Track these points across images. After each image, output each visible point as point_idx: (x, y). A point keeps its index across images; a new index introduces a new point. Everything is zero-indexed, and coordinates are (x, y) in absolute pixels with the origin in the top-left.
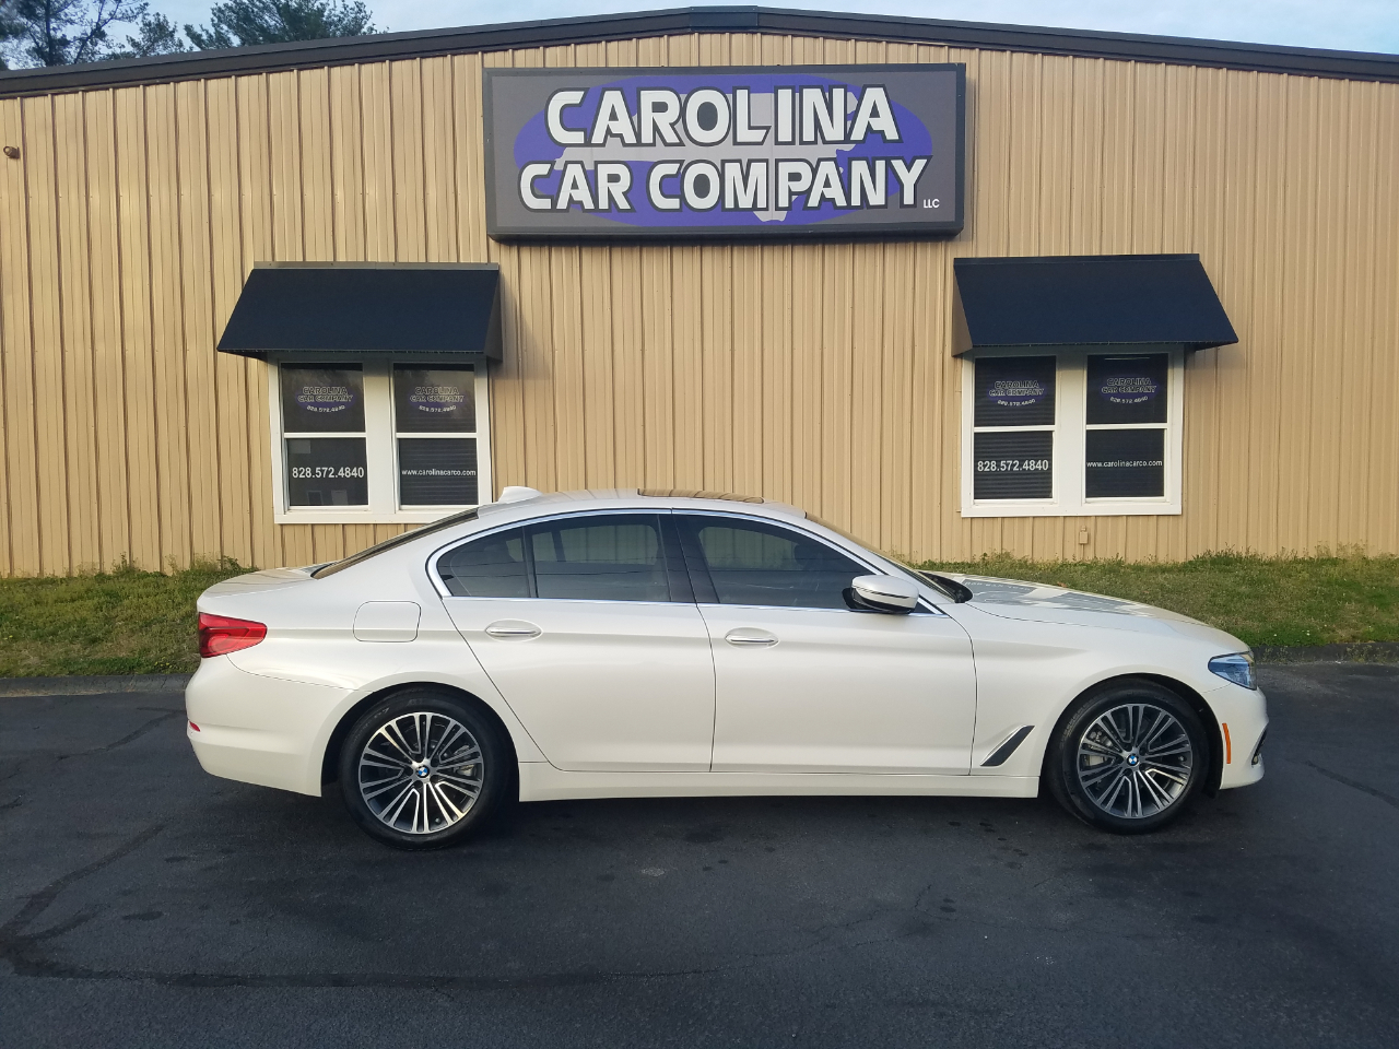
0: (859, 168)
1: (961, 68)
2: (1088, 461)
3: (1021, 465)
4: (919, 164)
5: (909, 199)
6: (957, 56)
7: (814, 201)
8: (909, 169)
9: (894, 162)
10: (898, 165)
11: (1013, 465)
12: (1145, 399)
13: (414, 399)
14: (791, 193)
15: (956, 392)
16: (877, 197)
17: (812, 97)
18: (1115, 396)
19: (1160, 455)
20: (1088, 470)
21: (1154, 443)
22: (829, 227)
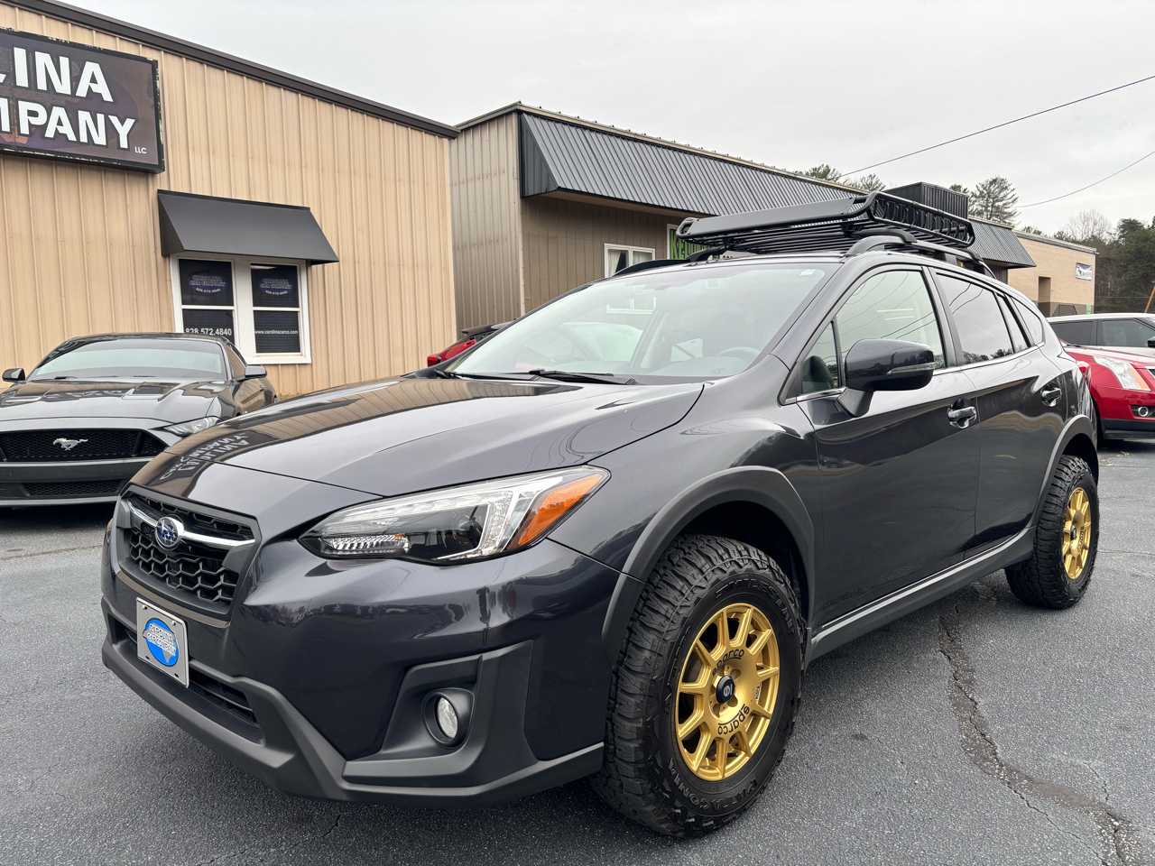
0: (84, 117)
1: (154, 64)
2: (256, 329)
3: (214, 332)
4: (130, 122)
5: (124, 144)
6: (150, 55)
7: (50, 133)
8: (122, 125)
9: (111, 117)
10: (114, 120)
11: (209, 332)
12: (286, 292)
14: (30, 125)
15: (168, 281)
16: (100, 139)
17: (43, 59)
18: (269, 289)
19: (296, 327)
20: (256, 335)
21: (293, 321)
22: (65, 154)
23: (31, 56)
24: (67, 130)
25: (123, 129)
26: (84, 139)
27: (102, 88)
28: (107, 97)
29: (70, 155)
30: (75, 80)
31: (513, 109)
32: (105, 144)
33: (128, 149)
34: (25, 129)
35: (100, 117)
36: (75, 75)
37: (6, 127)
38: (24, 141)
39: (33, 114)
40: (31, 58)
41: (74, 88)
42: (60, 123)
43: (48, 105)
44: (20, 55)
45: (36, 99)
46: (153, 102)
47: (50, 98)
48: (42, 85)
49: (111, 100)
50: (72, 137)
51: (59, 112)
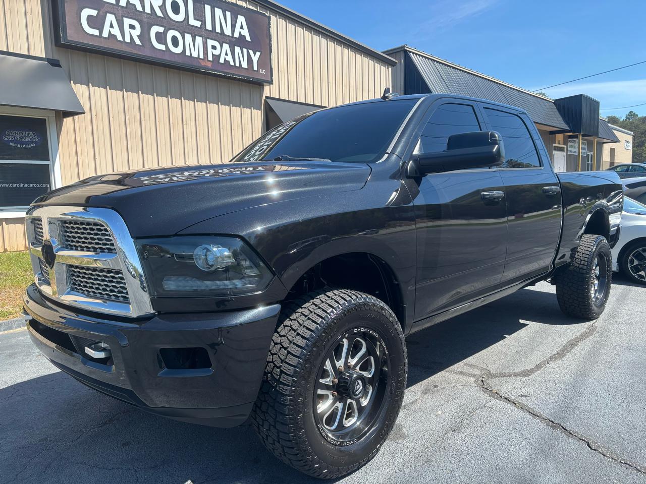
0: (237, 50)
1: (269, 20)
4: (258, 54)
5: (255, 68)
7: (222, 61)
8: (255, 55)
9: (249, 50)
10: (251, 52)
13: (5, 138)
16: (245, 65)
17: (218, 12)
22: (228, 73)
23: (213, 10)
24: (229, 58)
25: (255, 58)
26: (237, 65)
27: (246, 32)
28: (248, 39)
29: (231, 74)
30: (233, 26)
31: (402, 49)
32: (247, 68)
33: (257, 71)
34: (210, 58)
35: (245, 50)
36: (234, 23)
37: (202, 56)
38: (209, 65)
39: (214, 47)
40: (213, 12)
41: (233, 32)
42: (226, 54)
43: (221, 43)
44: (208, 8)
45: (215, 38)
46: (268, 42)
47: (221, 38)
48: (218, 30)
49: (250, 40)
50: (232, 63)
51: (226, 47)
